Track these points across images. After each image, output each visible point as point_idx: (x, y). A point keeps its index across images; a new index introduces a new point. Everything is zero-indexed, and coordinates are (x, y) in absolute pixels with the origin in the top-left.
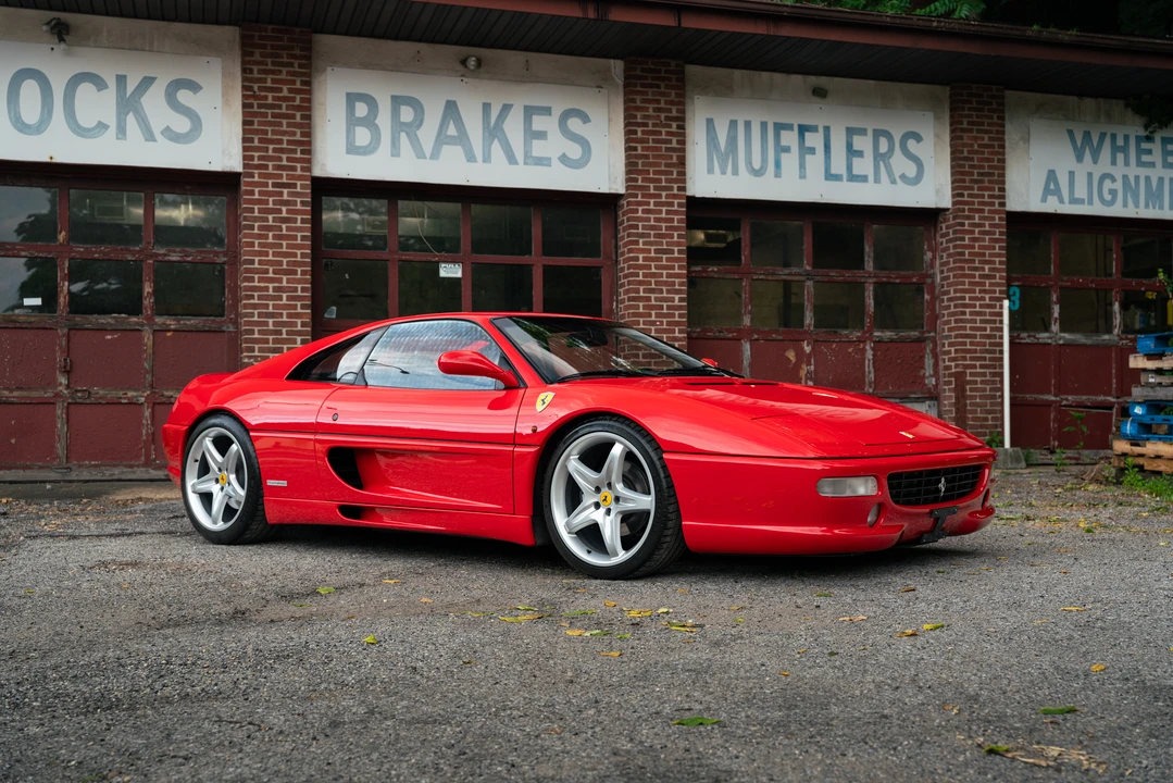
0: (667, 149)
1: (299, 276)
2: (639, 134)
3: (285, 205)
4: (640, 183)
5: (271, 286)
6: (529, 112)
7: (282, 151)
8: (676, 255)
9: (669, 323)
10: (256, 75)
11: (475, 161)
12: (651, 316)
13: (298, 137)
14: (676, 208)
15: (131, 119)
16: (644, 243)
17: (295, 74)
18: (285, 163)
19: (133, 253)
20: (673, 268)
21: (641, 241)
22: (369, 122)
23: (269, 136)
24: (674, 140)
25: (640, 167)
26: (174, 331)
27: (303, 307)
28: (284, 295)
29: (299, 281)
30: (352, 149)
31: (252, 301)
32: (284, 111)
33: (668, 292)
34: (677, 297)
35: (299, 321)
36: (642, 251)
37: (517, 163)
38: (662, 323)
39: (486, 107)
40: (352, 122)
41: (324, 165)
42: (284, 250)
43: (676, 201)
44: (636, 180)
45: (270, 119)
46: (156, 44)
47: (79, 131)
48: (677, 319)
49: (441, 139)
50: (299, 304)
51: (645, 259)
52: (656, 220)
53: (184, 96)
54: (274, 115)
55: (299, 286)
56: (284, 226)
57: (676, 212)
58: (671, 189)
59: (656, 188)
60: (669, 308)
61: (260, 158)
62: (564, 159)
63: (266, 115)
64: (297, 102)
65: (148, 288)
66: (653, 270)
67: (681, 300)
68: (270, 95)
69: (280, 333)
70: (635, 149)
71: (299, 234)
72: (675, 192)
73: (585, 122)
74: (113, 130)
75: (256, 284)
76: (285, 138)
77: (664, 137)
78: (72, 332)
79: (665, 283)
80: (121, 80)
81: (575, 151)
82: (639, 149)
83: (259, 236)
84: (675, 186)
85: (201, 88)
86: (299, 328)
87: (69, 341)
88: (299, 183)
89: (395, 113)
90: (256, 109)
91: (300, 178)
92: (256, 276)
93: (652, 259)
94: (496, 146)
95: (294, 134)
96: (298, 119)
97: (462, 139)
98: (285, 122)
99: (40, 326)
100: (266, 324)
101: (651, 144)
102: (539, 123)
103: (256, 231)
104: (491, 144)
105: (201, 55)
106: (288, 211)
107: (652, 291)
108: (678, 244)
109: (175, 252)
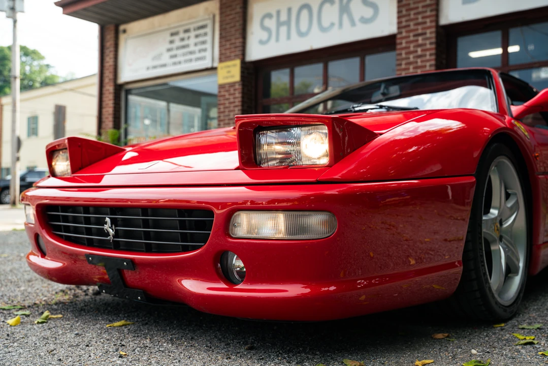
3: (420, 47)
18: (420, 20)
23: (411, 6)
30: (466, 1)
41: (448, 16)
47: (324, 30)
56: (419, 60)
61: (406, 21)
71: (428, 64)
74: (336, 26)
76: (420, 5)
83: (405, 70)
88: (428, 31)
91: (429, 28)
95: (425, 1)
103: (403, 66)
106: (422, 51)
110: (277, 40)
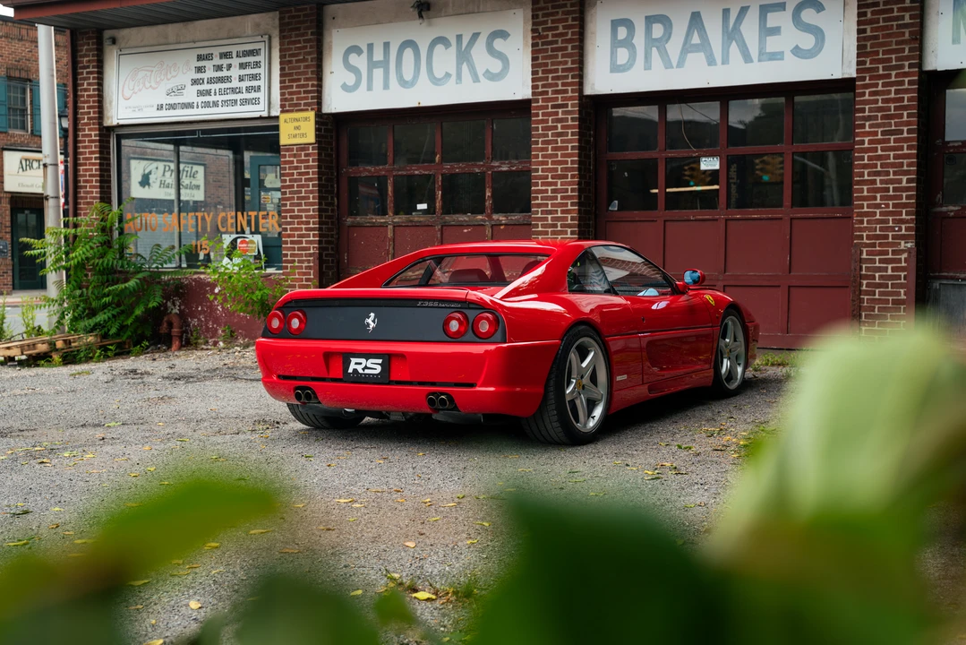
0: (899, 26)
1: (569, 180)
2: (869, 15)
3: (560, 122)
4: (868, 65)
5: (549, 188)
6: (765, 10)
7: (558, 78)
8: (905, 135)
9: (895, 206)
10: (541, 19)
11: (716, 64)
12: (876, 200)
13: (569, 65)
14: (906, 86)
15: (465, 67)
16: (871, 126)
17: (568, 13)
18: (560, 88)
19: (479, 167)
20: (901, 148)
21: (867, 124)
22: (628, 43)
23: (549, 67)
24: (907, 15)
25: (869, 49)
26: (506, 225)
27: (572, 204)
28: (559, 195)
29: (569, 184)
30: (615, 68)
31: (537, 202)
32: (560, 45)
33: (895, 173)
34: (905, 179)
35: (569, 216)
36: (869, 134)
37: (752, 61)
38: (887, 206)
39: (726, 12)
40: (616, 44)
41: (593, 84)
42: (559, 159)
43: (906, 80)
44: (864, 63)
45: (550, 53)
46: (481, 7)
47: (436, 81)
48: (904, 201)
49: (687, 48)
50: (569, 202)
51: (871, 142)
52: (884, 101)
53: (499, 44)
54: (553, 50)
55: (570, 188)
56: (559, 139)
57: (906, 91)
58: (902, 67)
59: (884, 69)
60: (895, 190)
61: (543, 86)
62: (797, 51)
63: (546, 50)
64: (569, 36)
65: (488, 194)
66: (880, 153)
67: (909, 181)
68: (550, 33)
69: (556, 226)
70: (864, 31)
71: (570, 145)
72: (907, 69)
73: (818, 11)
74: (454, 77)
75: (540, 188)
76: (560, 67)
77: (895, 14)
78: (444, 228)
79: (893, 165)
80: (459, 37)
81: (808, 41)
82: (869, 30)
83: (542, 149)
84: (907, 63)
85: (509, 35)
86: (569, 222)
87: (442, 234)
88: (570, 103)
89: (648, 30)
90: (540, 47)
91: (571, 98)
92: (540, 181)
93: (879, 142)
94: (734, 48)
95: (566, 63)
96: (570, 50)
97: (705, 45)
98: (560, 53)
99: (426, 223)
100: (546, 219)
101: (881, 24)
102: (773, 19)
103: (540, 146)
104: (729, 47)
105: (510, 9)
106: (563, 127)
107: (878, 174)
108: (908, 124)
109: (505, 164)
110: (370, 88)
